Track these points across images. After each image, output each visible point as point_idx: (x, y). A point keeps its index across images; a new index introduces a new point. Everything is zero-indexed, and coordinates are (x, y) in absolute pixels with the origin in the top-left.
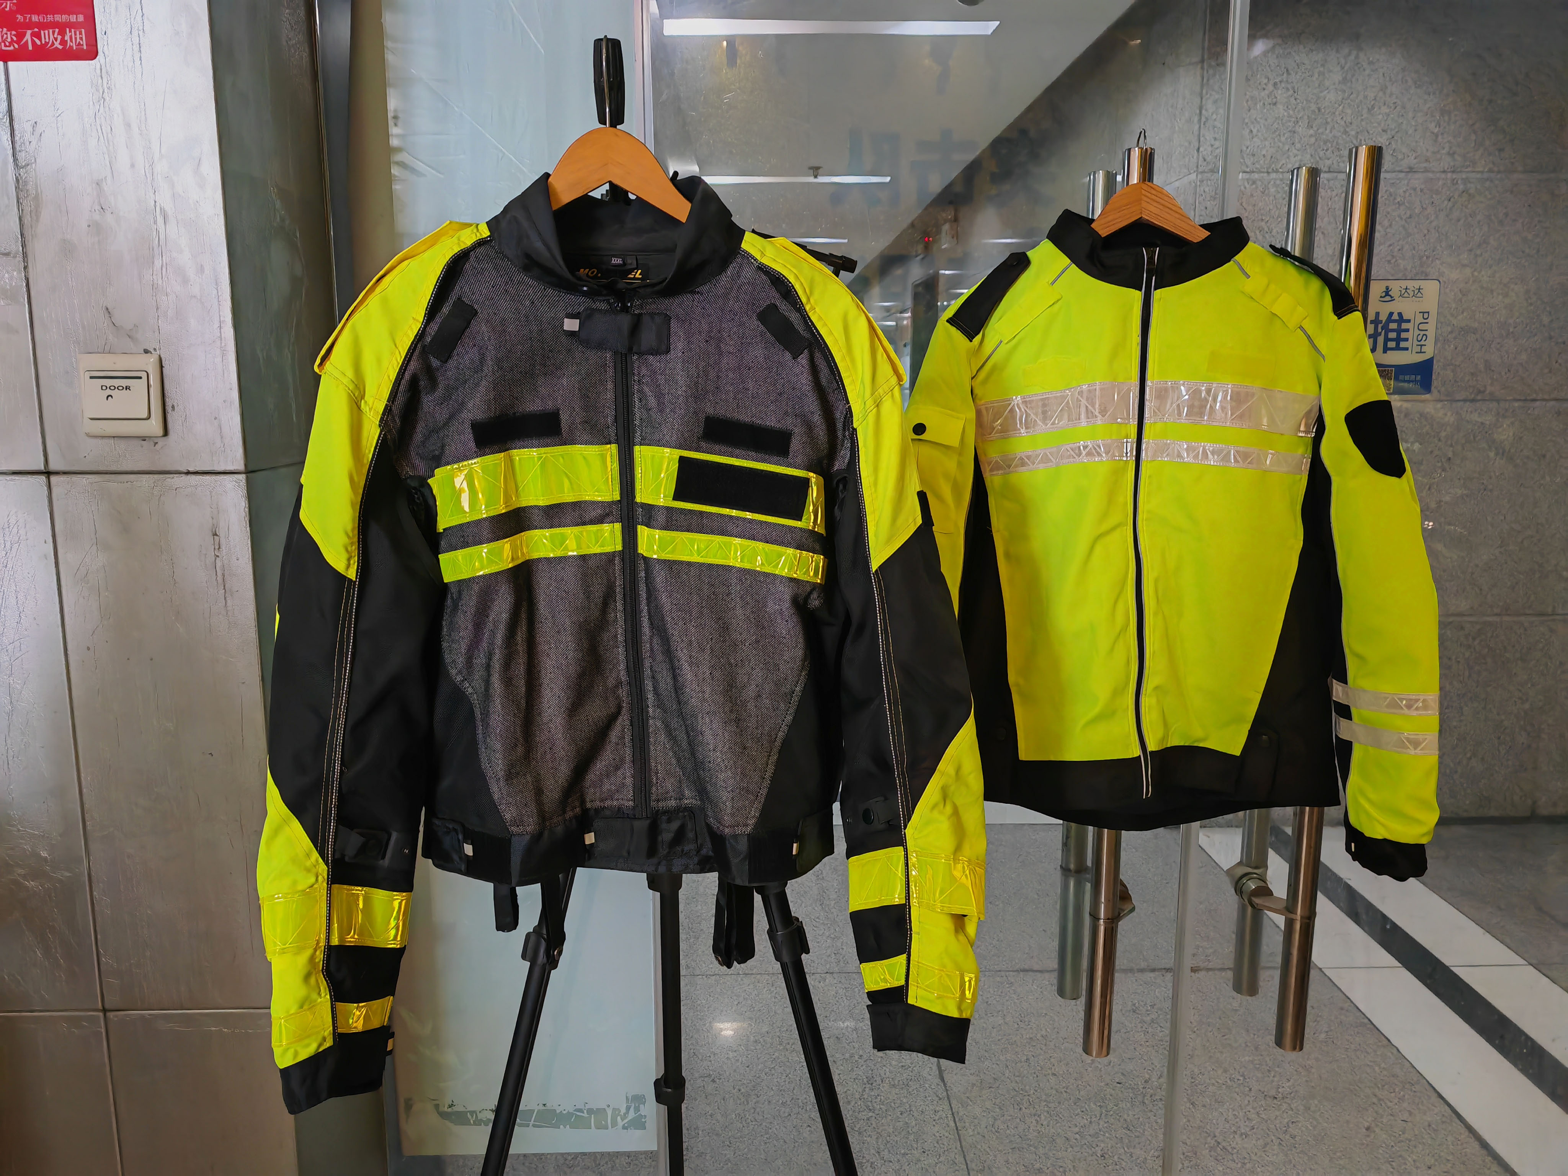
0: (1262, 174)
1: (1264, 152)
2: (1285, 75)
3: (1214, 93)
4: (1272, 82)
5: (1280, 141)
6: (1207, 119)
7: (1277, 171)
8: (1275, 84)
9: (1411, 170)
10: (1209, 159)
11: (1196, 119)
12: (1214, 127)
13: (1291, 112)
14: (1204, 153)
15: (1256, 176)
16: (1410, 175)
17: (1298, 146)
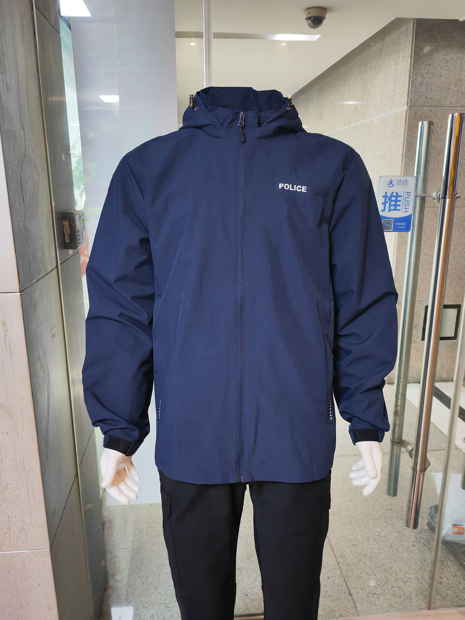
0: (435, 108)
1: (436, 97)
2: (446, 63)
3: (415, 71)
4: (440, 66)
5: (442, 93)
6: (413, 82)
7: (440, 106)
8: (442, 67)
10: (413, 100)
12: (416, 86)
13: (448, 80)
15: (432, 108)
17: (450, 95)
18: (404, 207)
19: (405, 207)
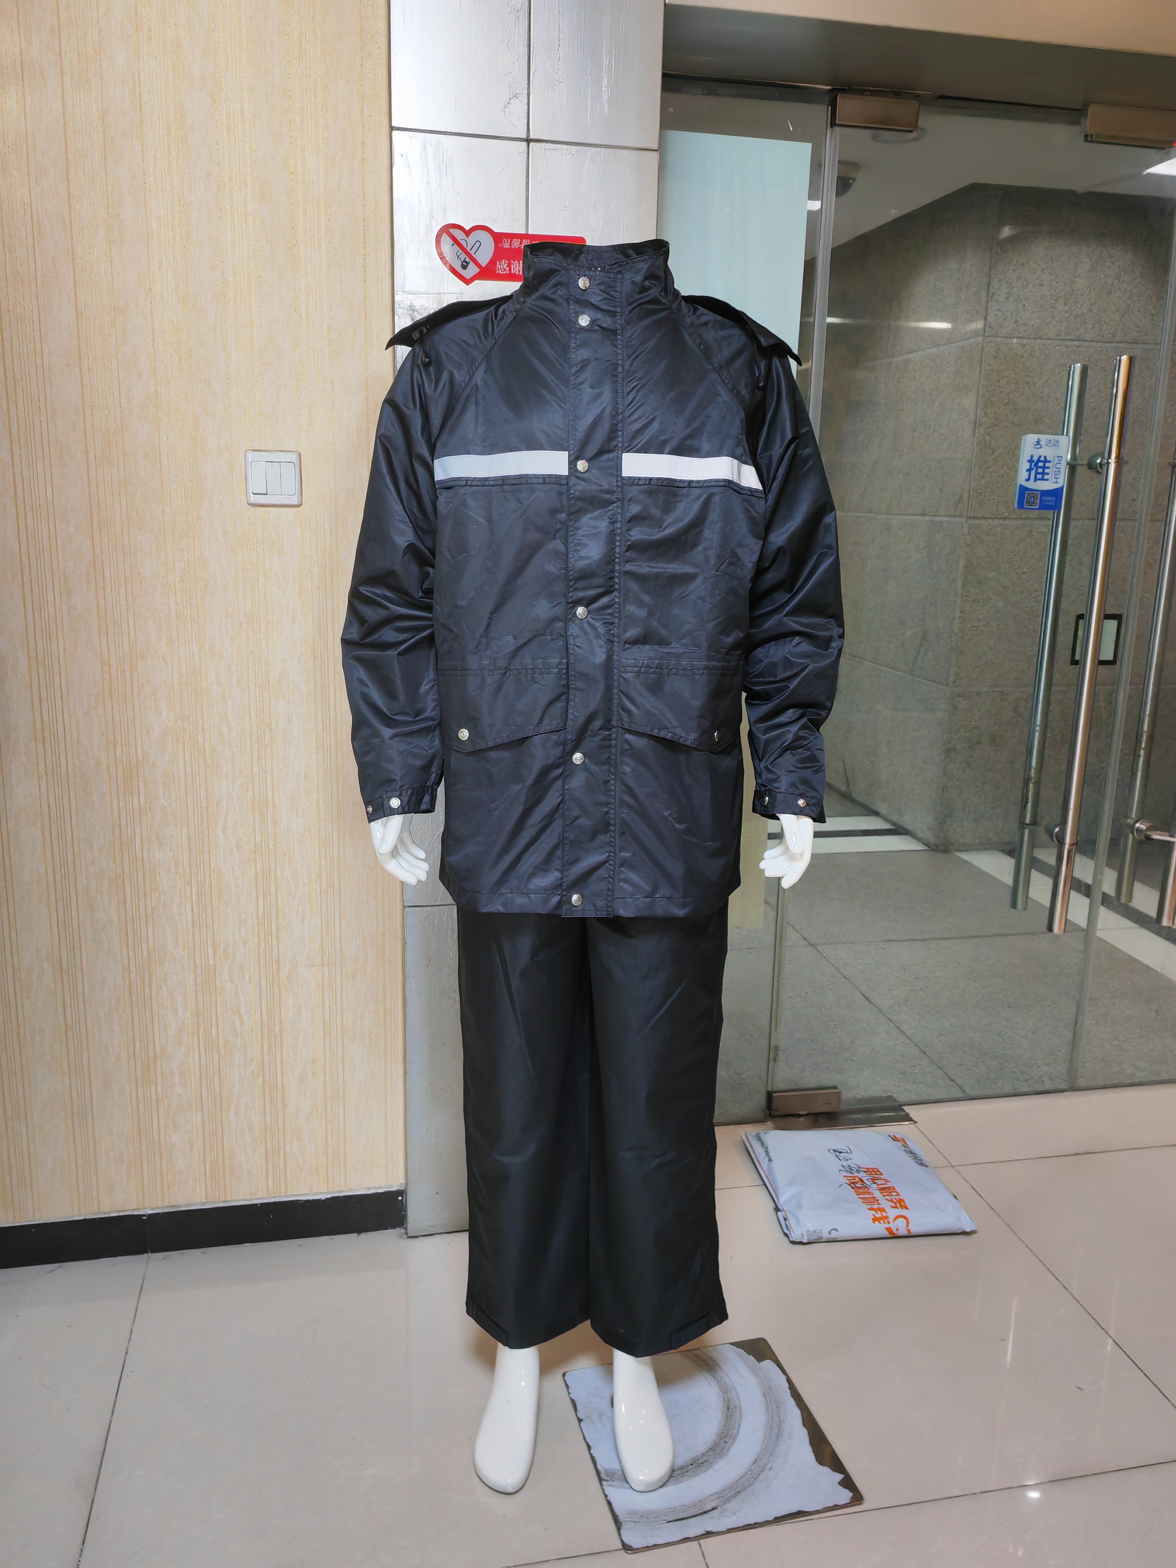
0: (1030, 340)
2: (1050, 263)
6: (993, 294)
7: (1041, 338)
8: (1043, 269)
9: (1135, 342)
10: (993, 326)
11: (984, 294)
12: (998, 301)
13: (1053, 292)
14: (990, 321)
15: (1025, 341)
16: (1134, 346)
18: (1054, 476)
19: (1057, 477)
